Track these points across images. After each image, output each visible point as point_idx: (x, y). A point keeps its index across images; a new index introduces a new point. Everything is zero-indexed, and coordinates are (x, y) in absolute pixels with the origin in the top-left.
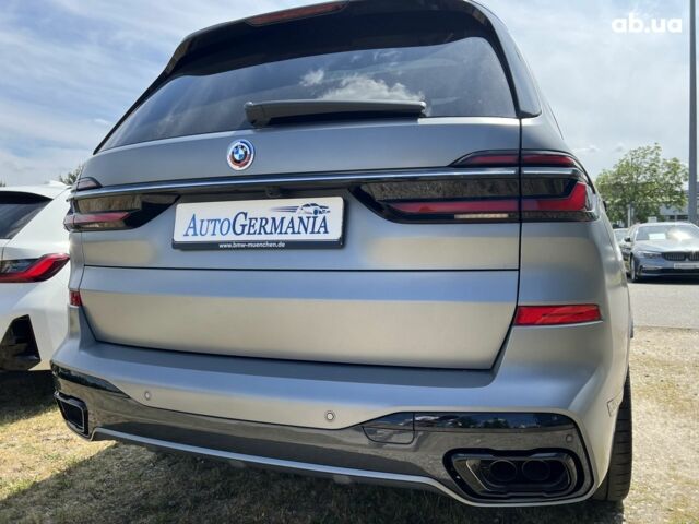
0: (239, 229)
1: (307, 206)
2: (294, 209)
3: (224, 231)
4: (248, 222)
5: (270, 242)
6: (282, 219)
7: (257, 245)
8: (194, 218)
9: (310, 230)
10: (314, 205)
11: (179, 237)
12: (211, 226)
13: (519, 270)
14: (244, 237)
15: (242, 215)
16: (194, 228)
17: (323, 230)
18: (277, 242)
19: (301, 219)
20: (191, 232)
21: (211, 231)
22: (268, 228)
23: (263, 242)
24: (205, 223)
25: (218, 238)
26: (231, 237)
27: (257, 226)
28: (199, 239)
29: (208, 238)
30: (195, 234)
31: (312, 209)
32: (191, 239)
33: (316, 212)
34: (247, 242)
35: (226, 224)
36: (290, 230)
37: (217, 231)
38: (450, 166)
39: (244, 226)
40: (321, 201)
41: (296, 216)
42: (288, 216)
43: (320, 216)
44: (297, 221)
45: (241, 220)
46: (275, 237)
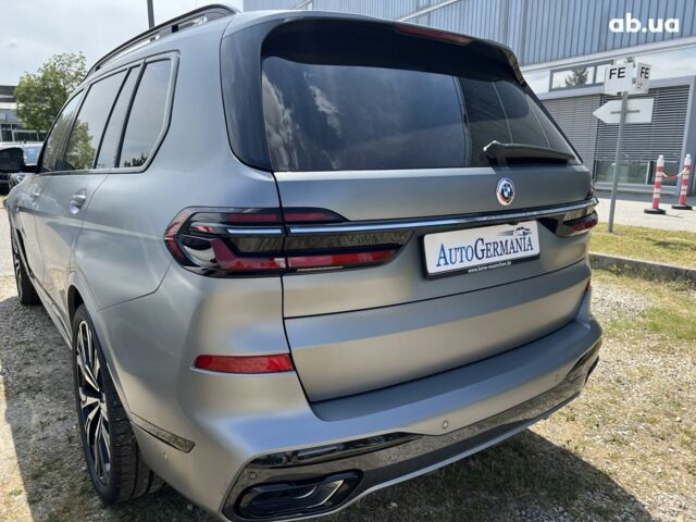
0: (480, 255)
1: (519, 228)
2: (511, 233)
4: (485, 247)
5: (502, 262)
6: (506, 242)
7: (494, 266)
8: (442, 248)
10: (522, 227)
12: (459, 254)
14: (485, 261)
15: (480, 242)
16: (445, 257)
17: (530, 247)
18: (506, 261)
19: (517, 240)
20: (442, 261)
21: (459, 259)
22: (499, 249)
23: (498, 263)
24: (453, 251)
25: (466, 264)
26: (476, 262)
27: (492, 250)
28: (450, 267)
29: (458, 266)
30: (446, 263)
31: (521, 232)
32: (443, 268)
33: (524, 234)
34: (487, 265)
35: (470, 251)
36: (512, 250)
37: (464, 258)
39: (483, 250)
40: (526, 225)
41: (513, 238)
42: (509, 238)
43: (527, 237)
44: (515, 242)
45: (480, 246)
46: (505, 257)
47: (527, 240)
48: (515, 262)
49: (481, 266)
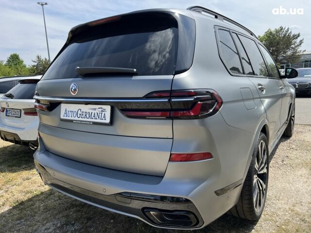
0: (79, 116)
1: (99, 108)
2: (95, 109)
3: (75, 116)
4: (81, 113)
5: (88, 122)
6: (92, 113)
7: (84, 122)
8: (66, 110)
9: (100, 118)
10: (101, 108)
11: (62, 117)
12: (71, 113)
13: (173, 138)
14: (80, 119)
15: (79, 110)
16: (66, 114)
17: (104, 118)
18: (90, 122)
19: (97, 113)
21: (71, 116)
22: (87, 116)
23: (86, 121)
24: (69, 112)
25: (73, 118)
26: (76, 118)
27: (84, 114)
28: (67, 118)
29: (70, 118)
30: (66, 116)
31: (101, 110)
32: (65, 118)
34: (81, 121)
36: (94, 118)
37: (73, 116)
38: (143, 97)
39: (80, 114)
40: (104, 107)
41: (96, 112)
42: (94, 112)
43: (103, 113)
44: (96, 114)
45: (79, 112)
46: (90, 120)
47: (103, 115)
48: (95, 123)
49: (79, 121)
